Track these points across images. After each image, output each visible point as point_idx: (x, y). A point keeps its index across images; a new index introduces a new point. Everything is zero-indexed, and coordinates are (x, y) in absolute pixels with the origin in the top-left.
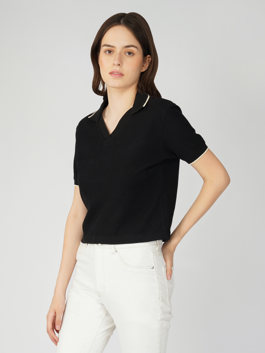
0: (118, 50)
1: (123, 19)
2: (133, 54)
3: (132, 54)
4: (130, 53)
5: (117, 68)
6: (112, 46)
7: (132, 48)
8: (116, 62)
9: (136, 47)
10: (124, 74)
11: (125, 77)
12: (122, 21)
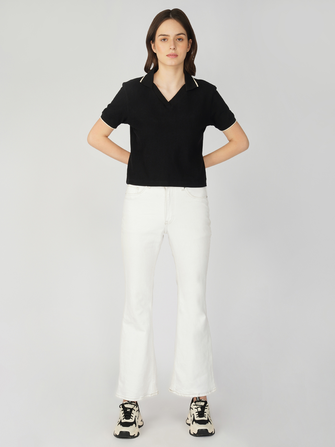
0: (171, 38)
1: (171, 14)
2: (183, 40)
3: (181, 40)
4: (179, 39)
5: (174, 52)
6: (167, 35)
7: (182, 36)
8: (172, 47)
9: (184, 34)
10: (178, 55)
11: (179, 57)
12: (171, 16)
